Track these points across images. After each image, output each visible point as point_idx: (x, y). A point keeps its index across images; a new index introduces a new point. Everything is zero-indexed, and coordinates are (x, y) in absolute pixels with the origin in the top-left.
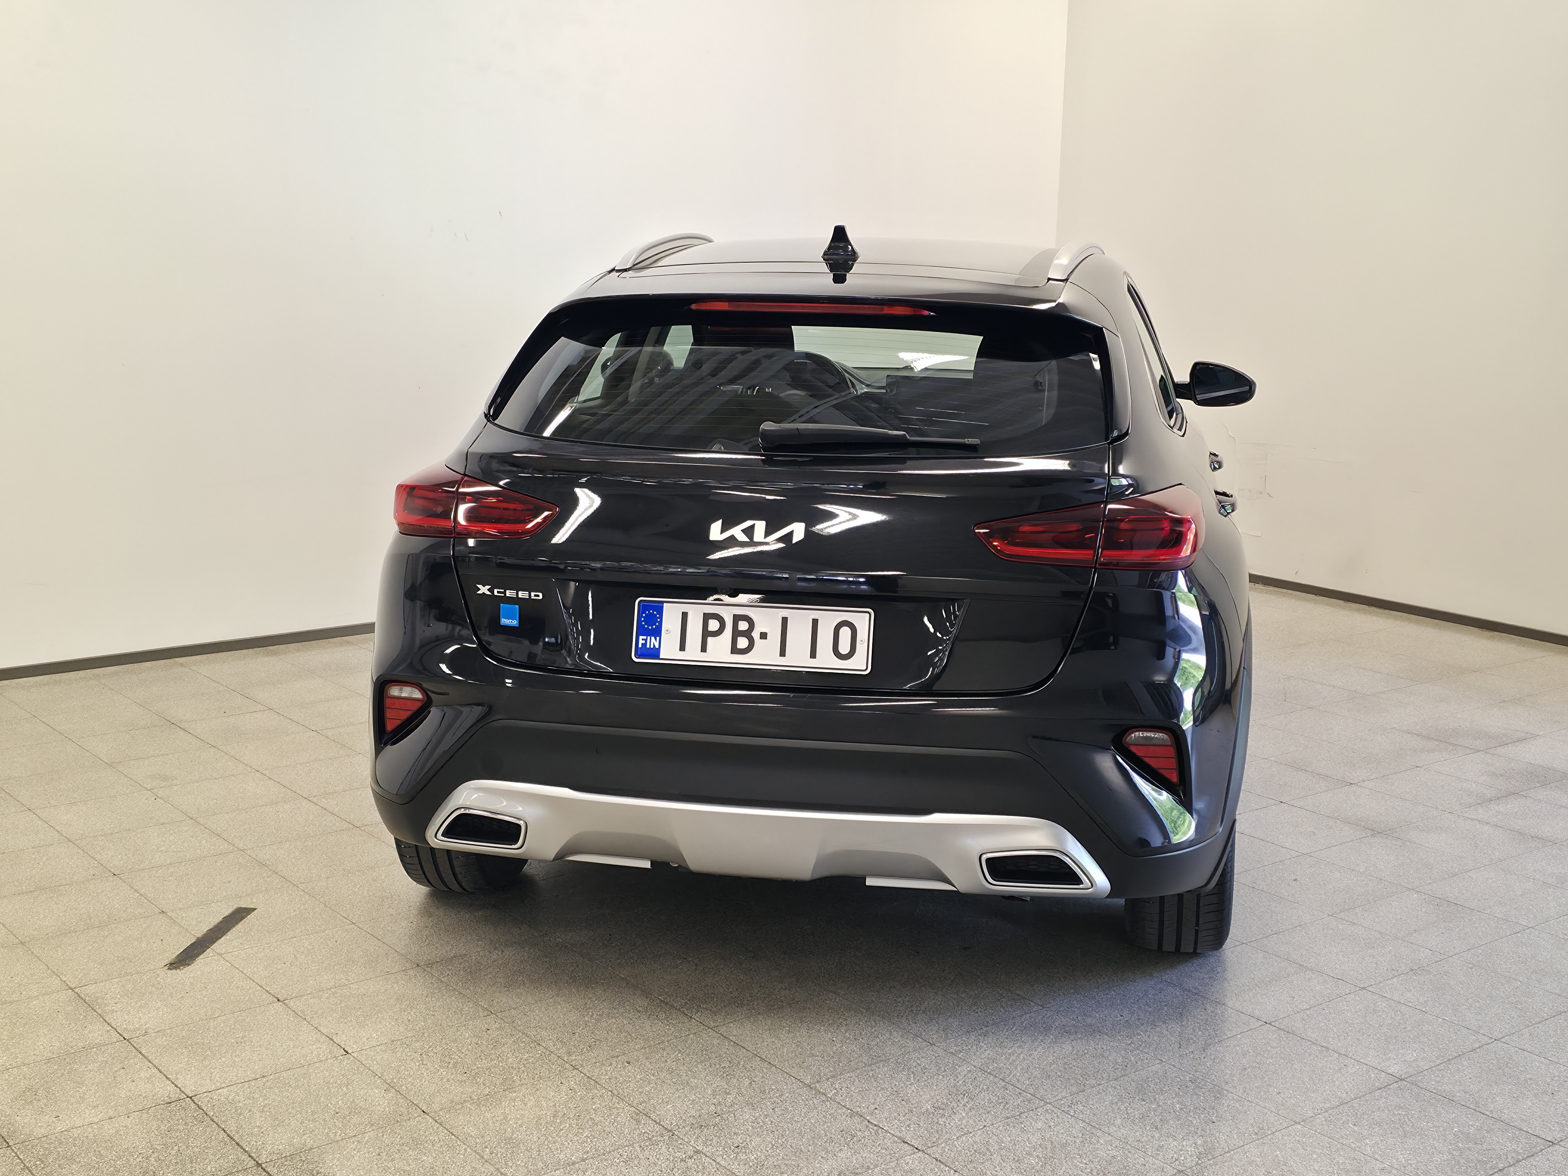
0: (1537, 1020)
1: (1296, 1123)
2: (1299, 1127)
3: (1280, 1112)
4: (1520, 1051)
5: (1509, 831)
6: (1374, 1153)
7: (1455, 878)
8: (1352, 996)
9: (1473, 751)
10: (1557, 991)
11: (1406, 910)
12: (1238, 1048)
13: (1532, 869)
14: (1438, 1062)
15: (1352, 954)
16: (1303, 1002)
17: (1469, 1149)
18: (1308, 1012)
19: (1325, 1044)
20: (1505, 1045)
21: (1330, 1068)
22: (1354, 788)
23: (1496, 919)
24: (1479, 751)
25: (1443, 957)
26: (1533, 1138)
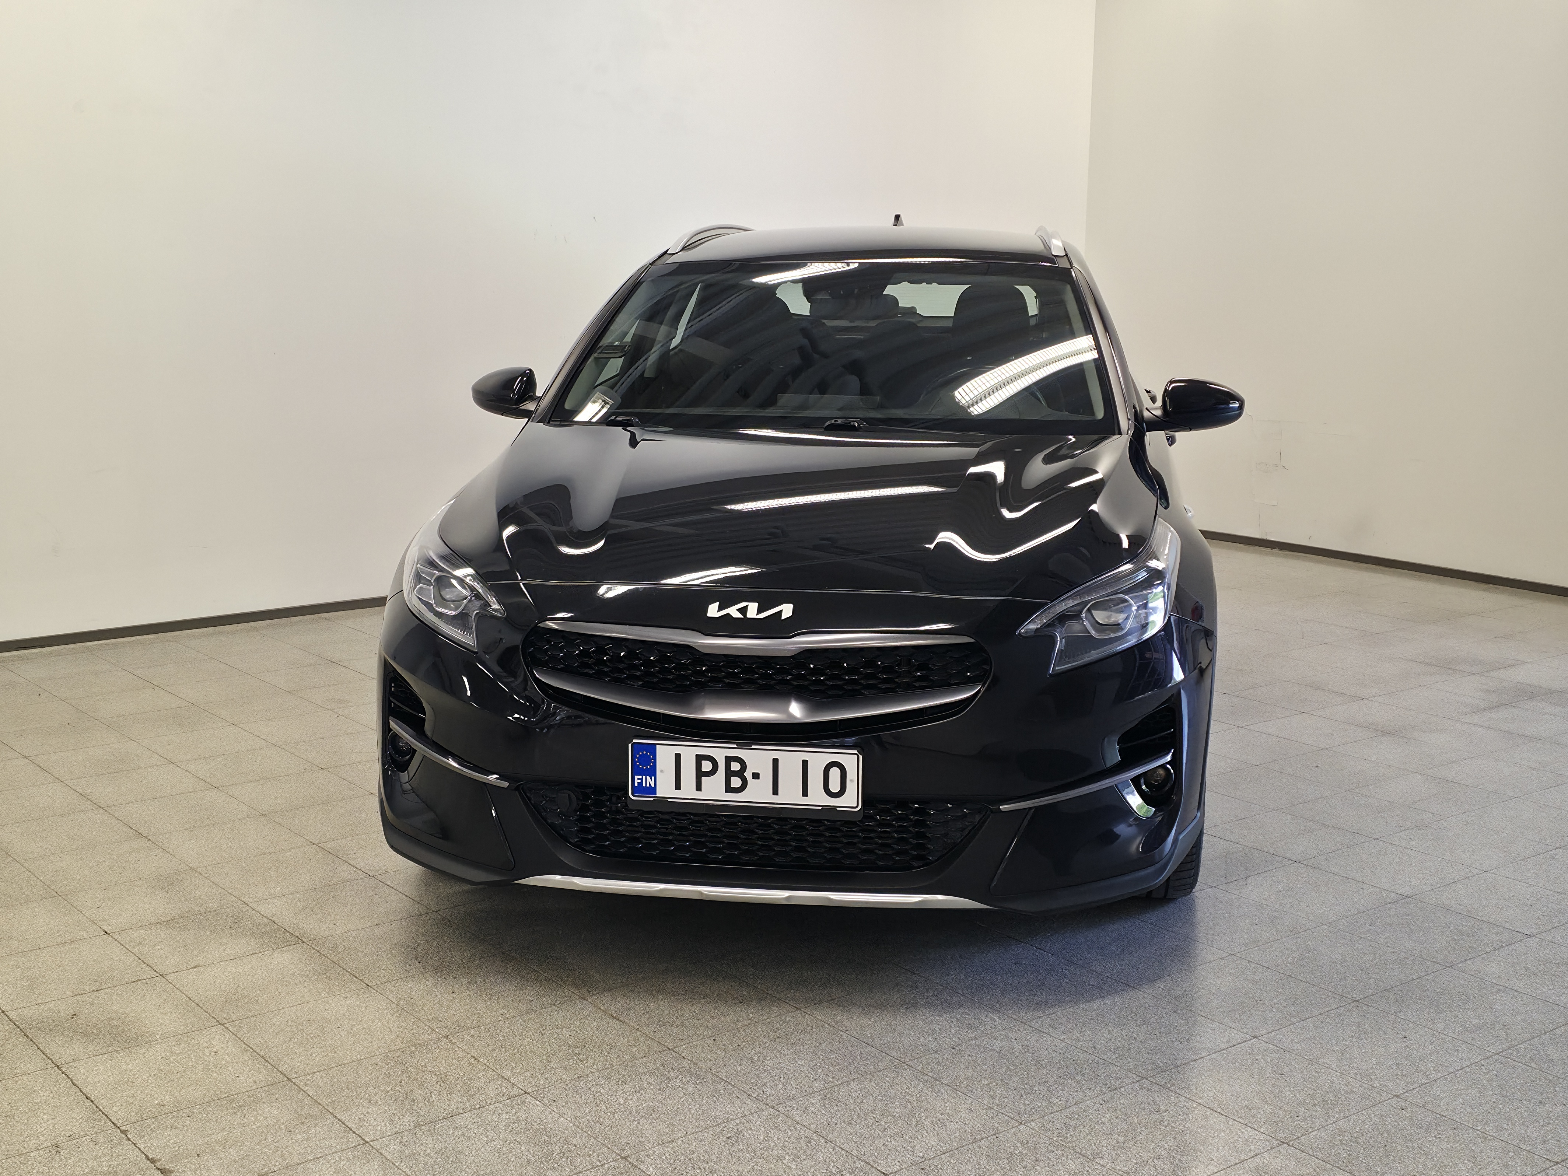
0: (1520, 858)
1: (1323, 925)
2: (1325, 927)
3: (1310, 918)
4: (1505, 879)
5: (1499, 732)
6: (1386, 943)
7: (1453, 765)
8: (1367, 844)
9: (1469, 674)
10: (1537, 839)
11: (1411, 786)
12: (1273, 878)
13: (1519, 757)
14: (1438, 886)
15: (1366, 816)
16: (1326, 848)
17: (1463, 940)
18: (1331, 855)
19: (1345, 876)
20: (1493, 875)
21: (1350, 890)
22: (1366, 701)
23: (1488, 792)
24: (1474, 674)
25: (1442, 817)
26: (1514, 933)
